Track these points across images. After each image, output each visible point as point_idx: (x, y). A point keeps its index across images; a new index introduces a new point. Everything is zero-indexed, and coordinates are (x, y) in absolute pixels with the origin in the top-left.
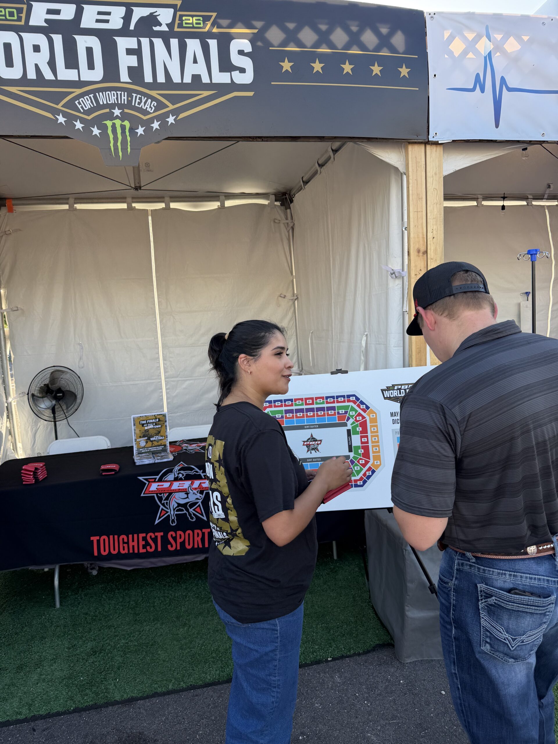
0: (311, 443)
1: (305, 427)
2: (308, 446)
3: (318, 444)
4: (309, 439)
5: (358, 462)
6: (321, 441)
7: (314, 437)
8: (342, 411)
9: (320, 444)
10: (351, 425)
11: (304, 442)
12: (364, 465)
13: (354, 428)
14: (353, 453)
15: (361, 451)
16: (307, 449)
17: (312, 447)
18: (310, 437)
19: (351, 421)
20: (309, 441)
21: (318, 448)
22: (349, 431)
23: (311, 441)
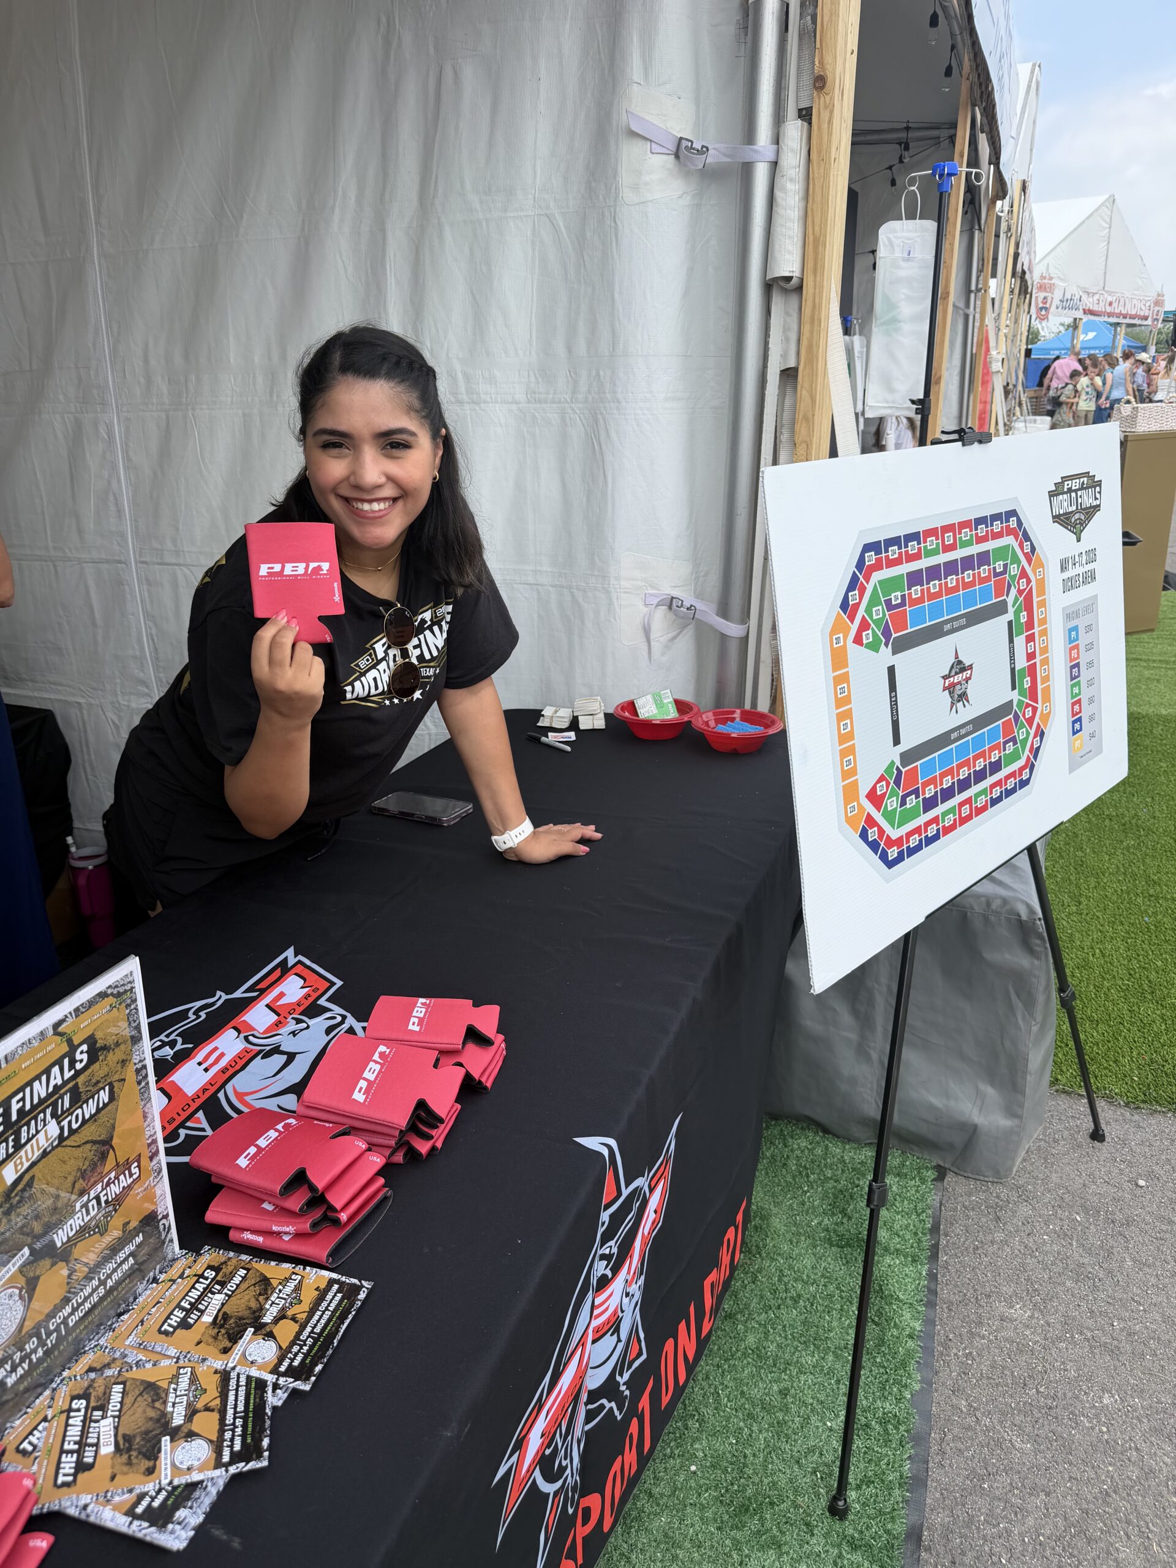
0: (956, 679)
1: (947, 627)
2: (950, 688)
3: (967, 679)
4: (952, 667)
5: (1024, 715)
6: (970, 667)
7: (960, 658)
8: (999, 566)
9: (970, 678)
10: (1013, 606)
11: (945, 678)
12: (1030, 721)
13: (1017, 613)
14: (1016, 691)
15: (1027, 683)
16: (950, 700)
17: (958, 691)
18: (953, 660)
19: (1013, 592)
20: (953, 673)
21: (968, 691)
22: (1010, 623)
23: (957, 674)
